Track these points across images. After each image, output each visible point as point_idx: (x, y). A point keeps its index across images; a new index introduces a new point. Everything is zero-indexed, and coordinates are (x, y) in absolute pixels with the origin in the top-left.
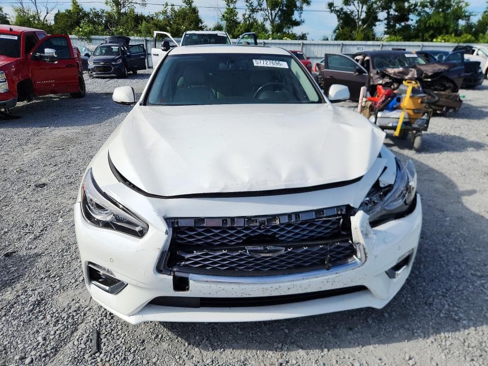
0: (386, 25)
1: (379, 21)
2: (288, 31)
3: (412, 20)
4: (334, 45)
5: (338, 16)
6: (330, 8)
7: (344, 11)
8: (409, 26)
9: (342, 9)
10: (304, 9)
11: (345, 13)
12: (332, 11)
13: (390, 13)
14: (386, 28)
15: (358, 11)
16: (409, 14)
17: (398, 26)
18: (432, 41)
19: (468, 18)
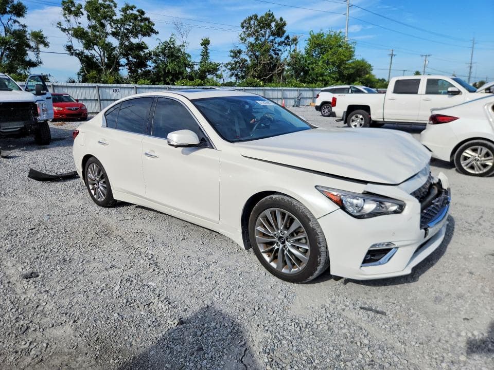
0: (129, 69)
1: (122, 66)
2: (24, 72)
3: (150, 67)
4: (80, 87)
5: (81, 60)
6: (70, 51)
7: (85, 54)
8: (149, 71)
9: (83, 52)
10: (41, 50)
11: (87, 57)
12: (72, 54)
13: (130, 59)
14: (129, 72)
15: (100, 56)
16: (146, 61)
17: (140, 71)
18: (174, 84)
19: (192, 66)
